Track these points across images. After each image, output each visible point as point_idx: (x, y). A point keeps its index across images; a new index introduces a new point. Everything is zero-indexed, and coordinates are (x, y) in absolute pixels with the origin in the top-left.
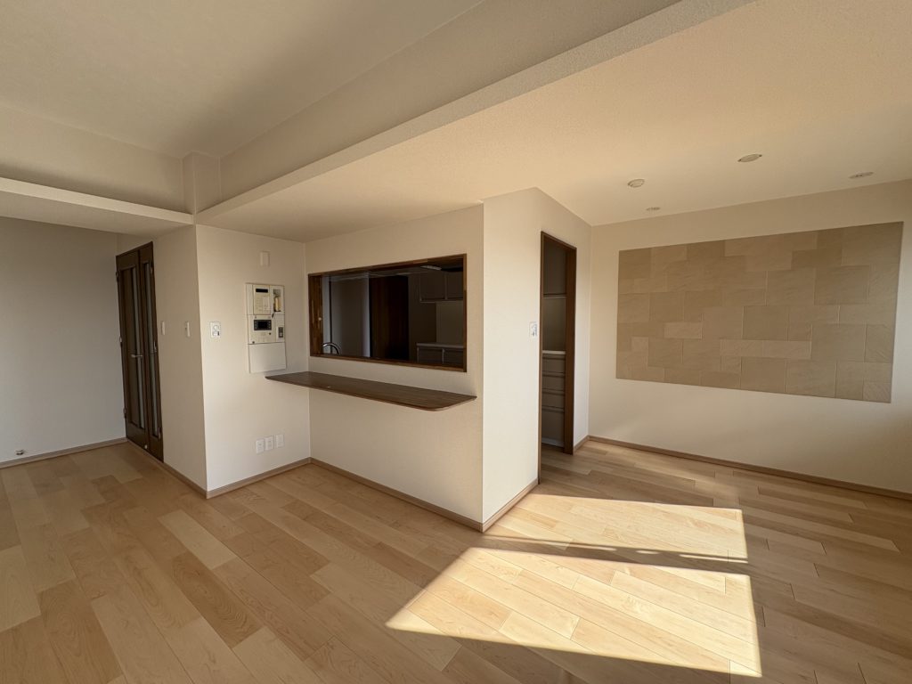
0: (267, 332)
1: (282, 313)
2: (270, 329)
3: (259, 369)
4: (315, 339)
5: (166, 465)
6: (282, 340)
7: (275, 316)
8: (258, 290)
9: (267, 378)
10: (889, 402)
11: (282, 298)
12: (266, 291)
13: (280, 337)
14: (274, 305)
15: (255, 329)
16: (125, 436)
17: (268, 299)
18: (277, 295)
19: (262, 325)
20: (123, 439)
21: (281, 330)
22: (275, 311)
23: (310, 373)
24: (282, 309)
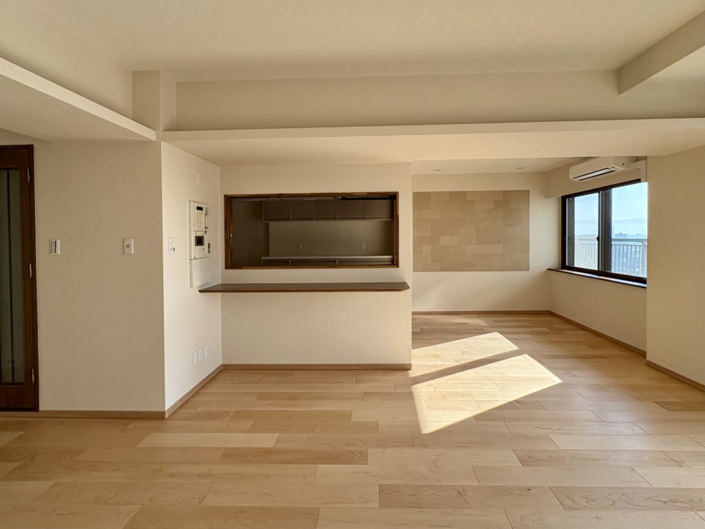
0: (201, 247)
1: (210, 229)
2: (203, 245)
4: (229, 254)
6: (209, 254)
7: (206, 232)
8: (198, 208)
9: (200, 291)
10: (528, 270)
11: (209, 216)
12: (201, 208)
13: (208, 251)
14: (206, 220)
15: (196, 245)
17: (202, 217)
18: (207, 213)
19: (199, 241)
21: (209, 245)
22: (206, 227)
23: (222, 284)
24: (209, 225)
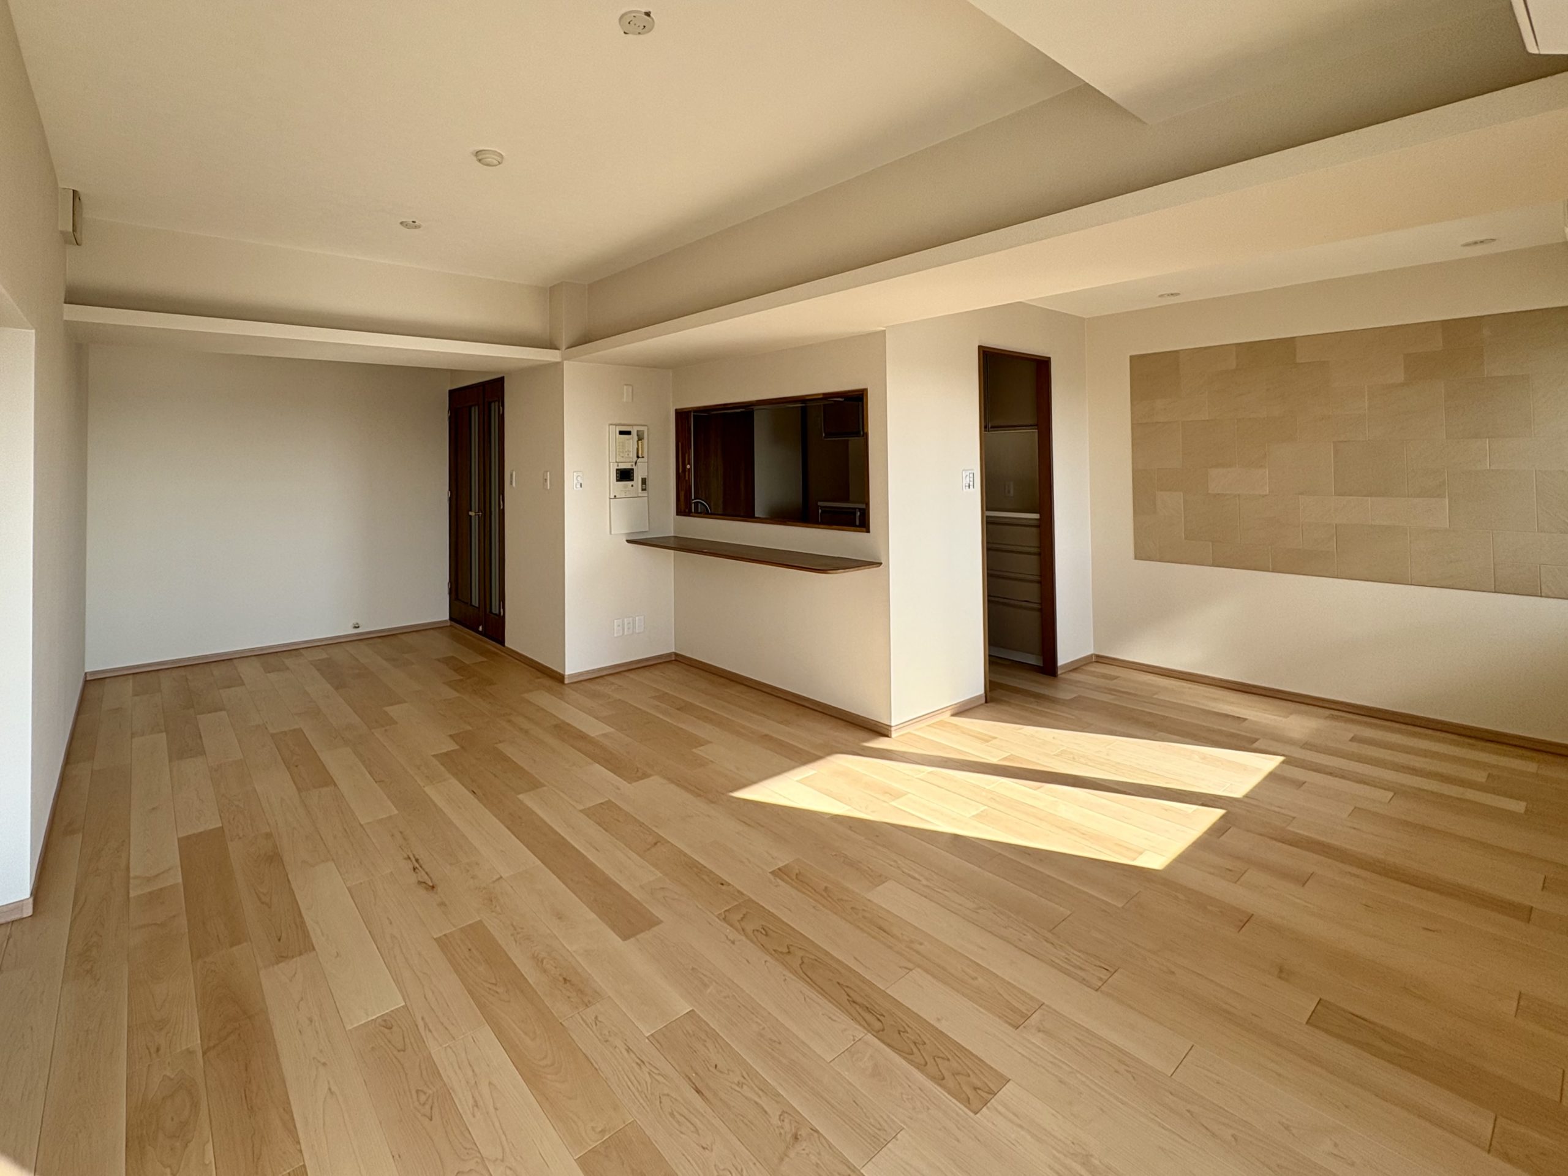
0: (630, 483)
1: (645, 459)
2: (633, 480)
3: (621, 529)
4: (682, 494)
5: (508, 648)
6: (645, 494)
7: (638, 464)
8: (621, 433)
9: (628, 541)
11: (645, 441)
12: (628, 433)
13: (643, 490)
14: (638, 449)
15: (617, 481)
16: (447, 617)
17: (631, 442)
18: (640, 438)
19: (625, 475)
20: (445, 621)
21: (644, 481)
22: (638, 457)
23: (675, 537)
24: (645, 455)
